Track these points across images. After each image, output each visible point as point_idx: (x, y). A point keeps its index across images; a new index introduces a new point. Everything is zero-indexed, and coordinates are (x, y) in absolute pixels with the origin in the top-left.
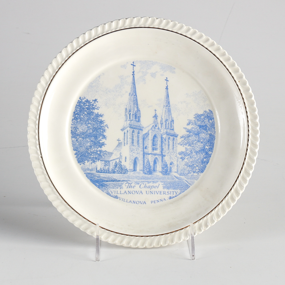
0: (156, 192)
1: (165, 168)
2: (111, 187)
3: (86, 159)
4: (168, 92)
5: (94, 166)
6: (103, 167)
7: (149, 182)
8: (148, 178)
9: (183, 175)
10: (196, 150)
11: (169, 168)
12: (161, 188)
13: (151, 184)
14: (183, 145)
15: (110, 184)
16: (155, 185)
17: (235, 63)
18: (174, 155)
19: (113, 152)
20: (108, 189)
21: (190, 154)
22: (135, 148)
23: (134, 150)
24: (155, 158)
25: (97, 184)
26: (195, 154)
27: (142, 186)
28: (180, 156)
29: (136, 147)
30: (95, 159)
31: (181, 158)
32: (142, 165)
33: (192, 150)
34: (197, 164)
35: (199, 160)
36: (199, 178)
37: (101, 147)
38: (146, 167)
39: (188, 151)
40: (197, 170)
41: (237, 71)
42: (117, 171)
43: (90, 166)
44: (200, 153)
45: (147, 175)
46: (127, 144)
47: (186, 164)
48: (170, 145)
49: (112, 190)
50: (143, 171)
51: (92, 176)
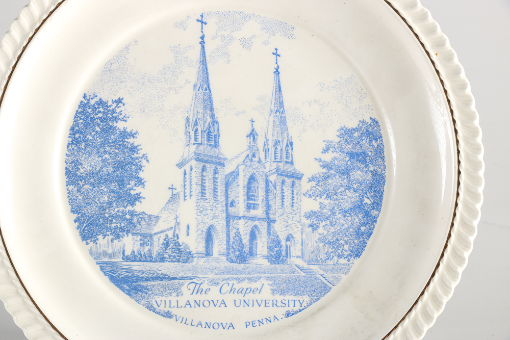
0: (255, 303)
1: (276, 249)
2: (157, 292)
3: (100, 231)
4: (279, 81)
5: (119, 248)
6: (138, 247)
7: (240, 281)
8: (238, 272)
9: (316, 263)
10: (344, 207)
11: (284, 248)
12: (266, 294)
13: (245, 285)
14: (313, 198)
15: (154, 286)
16: (253, 285)
17: (427, 13)
18: (295, 219)
19: (159, 215)
20: (149, 296)
21: (330, 216)
22: (208, 205)
23: (207, 209)
24: (253, 226)
25: (125, 286)
26: (340, 215)
27: (226, 288)
28: (309, 222)
29: (211, 204)
30: (121, 232)
31: (311, 225)
32: (225, 243)
33: (334, 208)
34: (346, 239)
35: (351, 230)
36: (351, 270)
37: (133, 205)
38: (232, 247)
39: (325, 211)
40: (346, 251)
41: (431, 31)
42: (170, 256)
43: (110, 247)
44: (353, 214)
45: (237, 264)
46: (191, 196)
47: (323, 240)
48: (285, 197)
49: (159, 299)
50: (228, 255)
51: (115, 268)
